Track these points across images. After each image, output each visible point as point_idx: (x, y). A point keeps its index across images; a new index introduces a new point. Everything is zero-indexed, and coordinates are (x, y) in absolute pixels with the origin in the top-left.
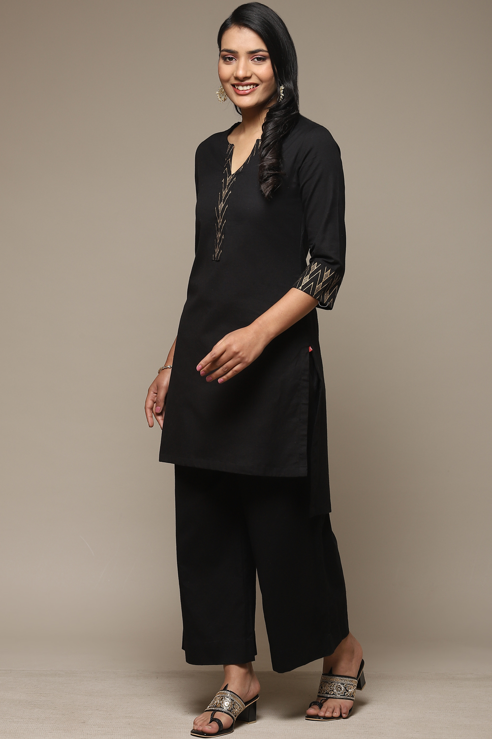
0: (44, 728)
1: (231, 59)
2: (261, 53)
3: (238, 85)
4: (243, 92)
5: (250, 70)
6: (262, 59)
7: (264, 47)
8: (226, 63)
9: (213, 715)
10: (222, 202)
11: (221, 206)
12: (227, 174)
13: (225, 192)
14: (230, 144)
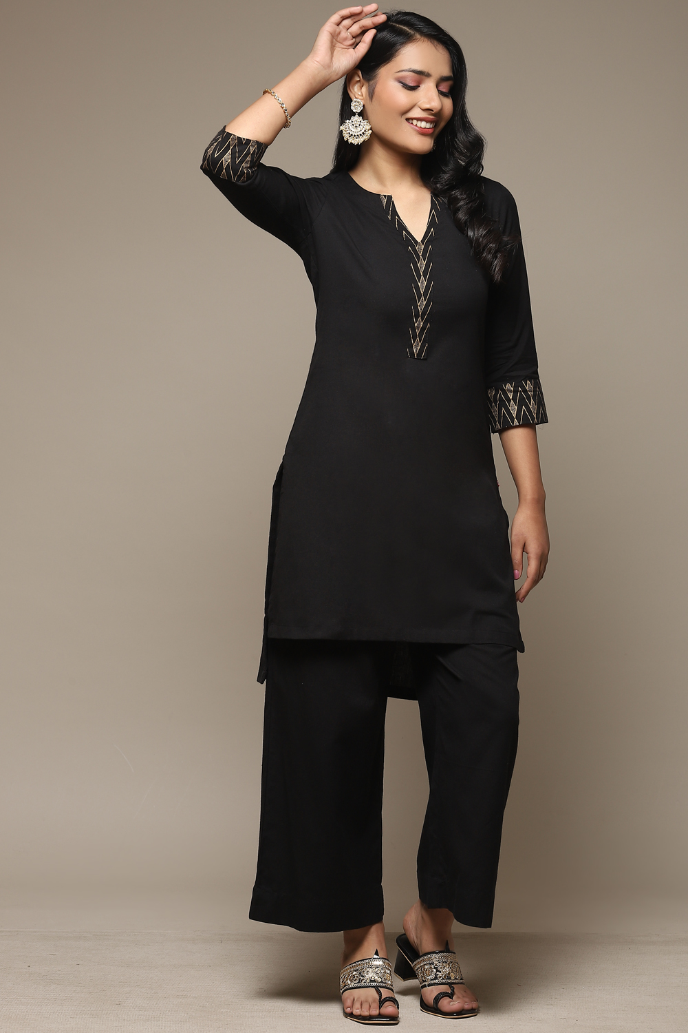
9: (380, 993)
10: (422, 277)
11: (422, 284)
12: (410, 240)
13: (422, 264)
14: (385, 196)
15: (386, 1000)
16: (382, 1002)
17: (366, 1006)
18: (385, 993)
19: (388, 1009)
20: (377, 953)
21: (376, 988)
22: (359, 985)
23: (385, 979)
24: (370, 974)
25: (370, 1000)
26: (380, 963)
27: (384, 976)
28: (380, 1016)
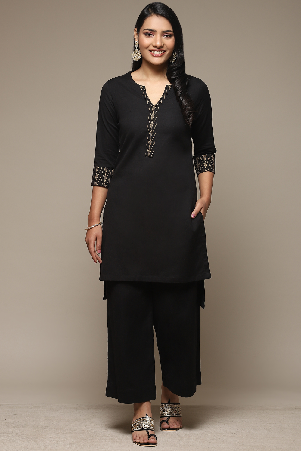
0: (20, 439)
1: (150, 35)
2: (170, 33)
3: (154, 50)
4: (157, 55)
5: (163, 42)
6: (169, 36)
7: (171, 30)
8: (147, 37)
9: (148, 433)
10: (152, 122)
11: (152, 124)
12: (150, 104)
13: (153, 116)
14: (142, 86)
15: (151, 436)
16: (149, 437)
17: (142, 438)
18: (150, 433)
19: (152, 440)
20: (147, 415)
21: (147, 430)
22: (139, 429)
23: (151, 426)
24: (144, 424)
25: (144, 435)
26: (148, 419)
27: (150, 425)
28: (148, 443)
